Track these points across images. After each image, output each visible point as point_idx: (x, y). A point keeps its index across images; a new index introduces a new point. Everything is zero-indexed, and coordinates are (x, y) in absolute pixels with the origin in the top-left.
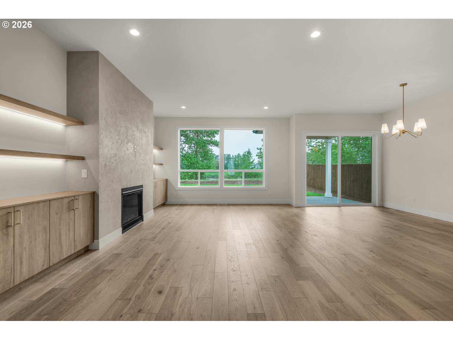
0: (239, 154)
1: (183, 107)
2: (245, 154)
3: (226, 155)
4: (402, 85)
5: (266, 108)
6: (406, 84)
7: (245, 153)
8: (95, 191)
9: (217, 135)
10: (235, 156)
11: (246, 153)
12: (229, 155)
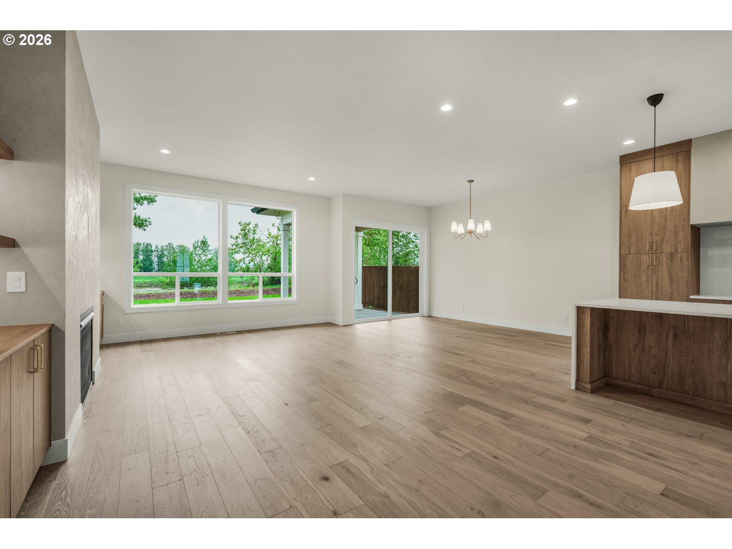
0: (171, 244)
1: (165, 151)
2: (196, 245)
3: (142, 245)
4: (470, 181)
5: (312, 179)
6: (473, 181)
7: (197, 243)
8: (53, 325)
9: (139, 205)
10: (162, 248)
11: (199, 243)
12: (149, 245)
